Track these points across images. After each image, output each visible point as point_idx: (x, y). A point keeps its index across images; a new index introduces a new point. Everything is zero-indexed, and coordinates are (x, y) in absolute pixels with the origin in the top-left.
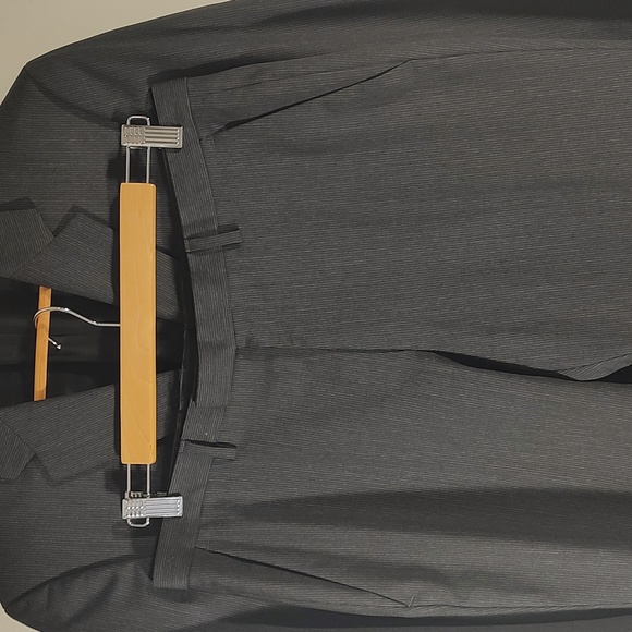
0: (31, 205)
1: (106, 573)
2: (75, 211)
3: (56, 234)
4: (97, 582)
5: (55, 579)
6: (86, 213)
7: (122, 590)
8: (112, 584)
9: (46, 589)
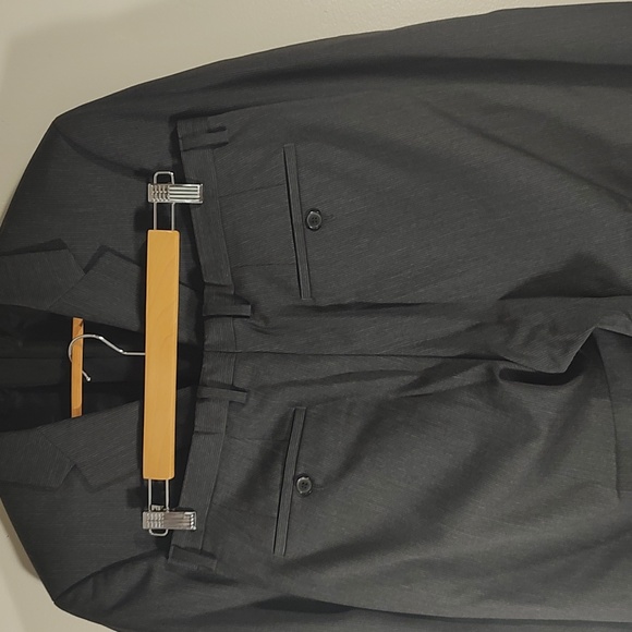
0: (63, 246)
1: (142, 566)
2: (103, 250)
3: (86, 270)
4: (135, 575)
5: (99, 572)
6: (112, 251)
7: (158, 580)
8: (149, 574)
9: (91, 581)
